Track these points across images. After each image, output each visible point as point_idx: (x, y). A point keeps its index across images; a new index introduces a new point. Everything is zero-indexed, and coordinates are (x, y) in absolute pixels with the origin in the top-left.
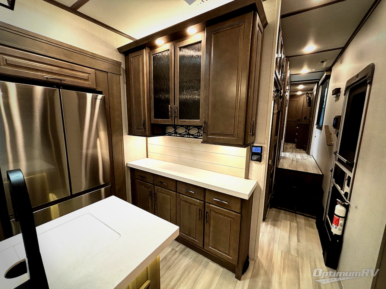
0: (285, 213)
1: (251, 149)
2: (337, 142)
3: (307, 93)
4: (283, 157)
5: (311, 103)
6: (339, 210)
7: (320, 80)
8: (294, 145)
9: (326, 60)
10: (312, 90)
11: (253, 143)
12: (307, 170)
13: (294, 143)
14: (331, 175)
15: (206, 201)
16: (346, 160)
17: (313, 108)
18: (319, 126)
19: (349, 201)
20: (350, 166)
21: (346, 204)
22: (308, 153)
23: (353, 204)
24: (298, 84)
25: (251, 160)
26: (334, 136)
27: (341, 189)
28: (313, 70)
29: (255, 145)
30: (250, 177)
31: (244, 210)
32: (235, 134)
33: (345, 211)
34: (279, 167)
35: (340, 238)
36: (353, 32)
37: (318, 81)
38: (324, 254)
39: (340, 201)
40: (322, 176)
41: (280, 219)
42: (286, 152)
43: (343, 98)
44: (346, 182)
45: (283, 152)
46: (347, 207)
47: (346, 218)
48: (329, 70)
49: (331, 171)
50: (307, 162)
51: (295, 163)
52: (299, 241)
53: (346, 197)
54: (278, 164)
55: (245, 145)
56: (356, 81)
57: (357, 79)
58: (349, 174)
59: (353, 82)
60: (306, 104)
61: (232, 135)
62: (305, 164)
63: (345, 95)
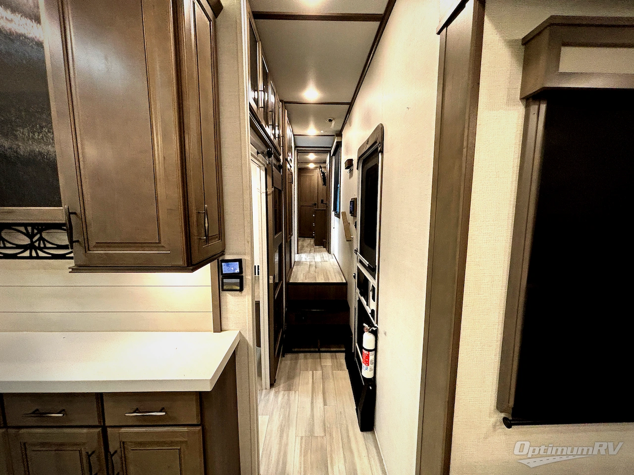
0: (305, 358)
1: (220, 268)
2: (356, 234)
3: (321, 167)
4: (298, 262)
5: (325, 179)
6: (368, 340)
7: (331, 148)
8: (312, 241)
9: (334, 119)
10: (325, 162)
11: (223, 253)
12: (329, 279)
13: (312, 238)
14: (354, 283)
15: (107, 424)
16: (368, 263)
17: (328, 187)
18: (337, 212)
19: (377, 323)
20: (372, 270)
21: (374, 329)
22: (329, 251)
23: (381, 327)
24: (308, 152)
25: (223, 290)
26: (352, 226)
27: (367, 305)
28: (322, 132)
29: (227, 257)
30: (224, 327)
31: (207, 414)
32: (162, 241)
33: (374, 339)
34: (290, 282)
35: (372, 382)
36: (358, 81)
37: (330, 149)
38: (357, 410)
39: (367, 326)
40: (346, 284)
41: (298, 371)
42: (301, 253)
43: (357, 173)
44: (371, 294)
45: (298, 253)
46: (375, 333)
47: (375, 350)
48: (339, 134)
49: (355, 277)
50: (327, 265)
51: (313, 269)
52: (325, 404)
53: (373, 316)
54: (290, 277)
55: (192, 265)
56: (367, 148)
57: (368, 146)
58: (372, 282)
59: (365, 150)
60: (321, 182)
61: (157, 245)
62: (326, 269)
63: (357, 169)
